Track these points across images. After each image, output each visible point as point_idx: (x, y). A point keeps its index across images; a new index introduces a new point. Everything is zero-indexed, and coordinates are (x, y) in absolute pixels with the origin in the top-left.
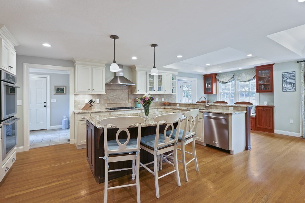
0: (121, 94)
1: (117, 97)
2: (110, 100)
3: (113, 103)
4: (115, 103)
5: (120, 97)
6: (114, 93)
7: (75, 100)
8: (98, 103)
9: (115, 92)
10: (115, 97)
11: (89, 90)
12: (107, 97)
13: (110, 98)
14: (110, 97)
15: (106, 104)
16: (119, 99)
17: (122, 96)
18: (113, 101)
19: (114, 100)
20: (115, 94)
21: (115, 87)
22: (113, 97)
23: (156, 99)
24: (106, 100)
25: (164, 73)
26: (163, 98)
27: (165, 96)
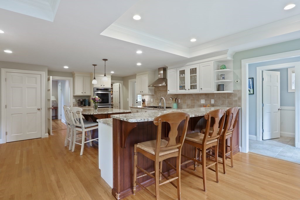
9: (161, 93)
11: (141, 92)
12: (157, 97)
20: (162, 95)
21: (162, 89)
23: (201, 100)
24: (156, 99)
25: (199, 64)
26: (212, 100)
27: (215, 96)
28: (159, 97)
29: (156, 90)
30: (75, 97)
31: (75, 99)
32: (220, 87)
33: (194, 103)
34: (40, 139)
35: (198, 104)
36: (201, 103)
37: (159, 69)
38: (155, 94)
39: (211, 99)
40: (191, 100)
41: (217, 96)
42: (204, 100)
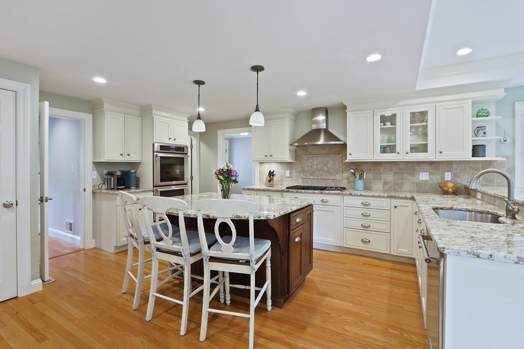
0: (328, 163)
1: (319, 168)
2: (306, 172)
3: (311, 177)
4: (315, 178)
5: (325, 168)
6: (314, 160)
7: (260, 171)
8: (288, 177)
9: (315, 158)
10: (315, 167)
11: (266, 156)
12: (302, 167)
13: (306, 169)
14: (306, 167)
15: (300, 179)
16: (323, 171)
17: (329, 165)
18: (312, 174)
19: (314, 172)
20: (315, 163)
21: (316, 150)
22: (311, 167)
23: (420, 173)
24: (300, 172)
25: (434, 104)
26: (446, 173)
27: (455, 166)
28: (308, 166)
29: (299, 153)
30: (97, 165)
31: (97, 171)
32: (477, 150)
33: (402, 179)
34: (14, 301)
35: (412, 181)
36: (421, 179)
37: (313, 109)
38: (296, 160)
39: (443, 172)
40: (395, 173)
41: (458, 166)
42: (428, 174)
